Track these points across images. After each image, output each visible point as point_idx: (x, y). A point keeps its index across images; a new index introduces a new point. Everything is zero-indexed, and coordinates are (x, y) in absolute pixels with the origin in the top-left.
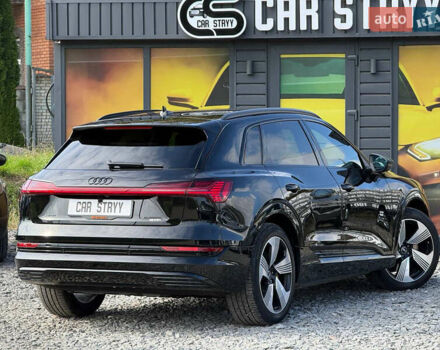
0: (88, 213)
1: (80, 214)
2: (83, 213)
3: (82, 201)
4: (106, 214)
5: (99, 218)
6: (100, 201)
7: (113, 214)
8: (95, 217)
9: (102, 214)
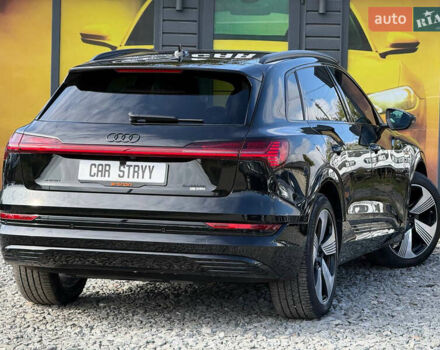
0: (106, 179)
1: (95, 179)
2: (99, 178)
3: (97, 162)
4: (131, 180)
5: (121, 185)
6: (123, 164)
7: (140, 180)
8: (116, 184)
9: (125, 179)
